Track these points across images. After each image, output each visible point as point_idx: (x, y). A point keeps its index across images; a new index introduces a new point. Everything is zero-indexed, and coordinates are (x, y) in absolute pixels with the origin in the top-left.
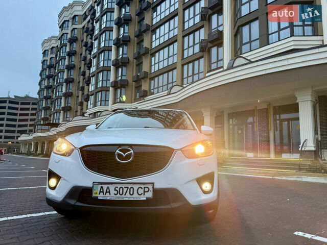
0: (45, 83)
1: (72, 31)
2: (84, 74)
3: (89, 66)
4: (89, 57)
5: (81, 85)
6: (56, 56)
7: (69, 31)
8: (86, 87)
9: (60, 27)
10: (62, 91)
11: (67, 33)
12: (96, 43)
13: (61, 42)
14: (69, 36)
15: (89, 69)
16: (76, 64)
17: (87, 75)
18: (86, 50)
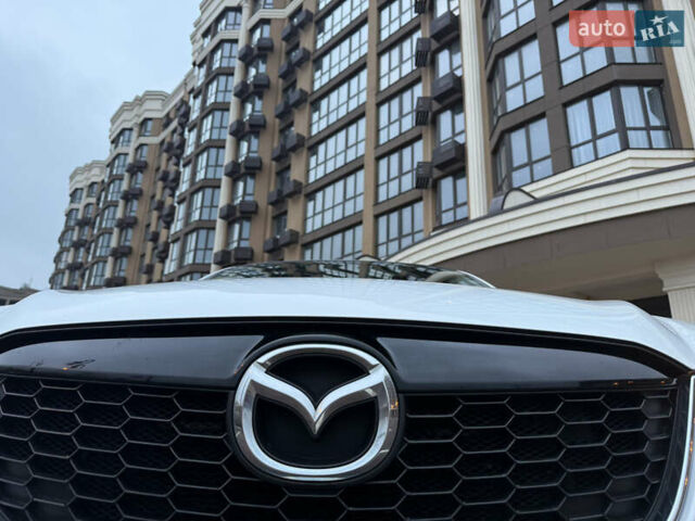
0: (69, 258)
1: (137, 149)
2: (155, 238)
3: (168, 219)
4: (169, 201)
5: (147, 261)
6: (99, 199)
7: (131, 150)
8: (158, 266)
9: (112, 142)
10: (103, 275)
11: (126, 154)
12: (186, 173)
13: (111, 171)
14: (130, 160)
15: (168, 227)
16: (140, 218)
17: (162, 239)
18: (164, 188)
